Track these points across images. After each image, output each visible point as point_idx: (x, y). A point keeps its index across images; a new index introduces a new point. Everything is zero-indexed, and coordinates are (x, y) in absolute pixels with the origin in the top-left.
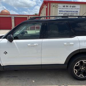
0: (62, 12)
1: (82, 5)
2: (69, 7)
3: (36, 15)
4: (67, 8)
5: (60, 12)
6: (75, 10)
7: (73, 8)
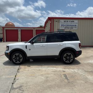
0: (63, 26)
1: (80, 21)
2: (69, 22)
3: (41, 27)
4: (67, 22)
5: (62, 26)
6: (74, 24)
7: (72, 23)
